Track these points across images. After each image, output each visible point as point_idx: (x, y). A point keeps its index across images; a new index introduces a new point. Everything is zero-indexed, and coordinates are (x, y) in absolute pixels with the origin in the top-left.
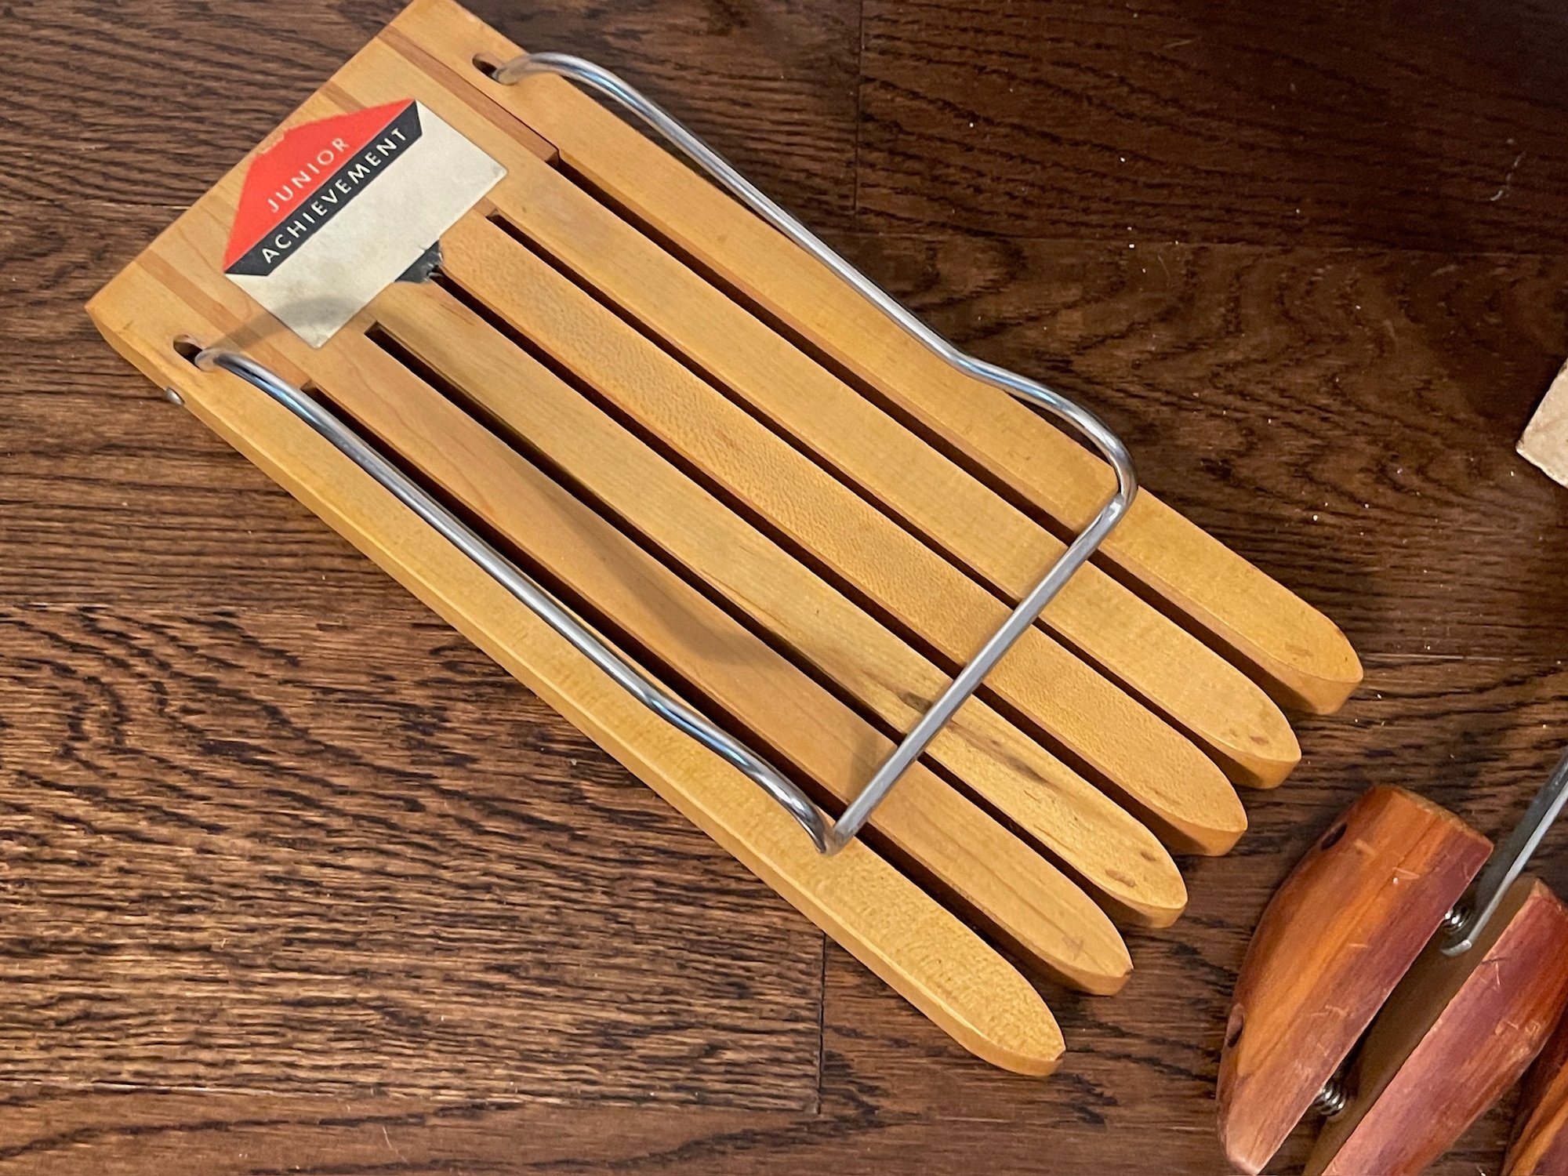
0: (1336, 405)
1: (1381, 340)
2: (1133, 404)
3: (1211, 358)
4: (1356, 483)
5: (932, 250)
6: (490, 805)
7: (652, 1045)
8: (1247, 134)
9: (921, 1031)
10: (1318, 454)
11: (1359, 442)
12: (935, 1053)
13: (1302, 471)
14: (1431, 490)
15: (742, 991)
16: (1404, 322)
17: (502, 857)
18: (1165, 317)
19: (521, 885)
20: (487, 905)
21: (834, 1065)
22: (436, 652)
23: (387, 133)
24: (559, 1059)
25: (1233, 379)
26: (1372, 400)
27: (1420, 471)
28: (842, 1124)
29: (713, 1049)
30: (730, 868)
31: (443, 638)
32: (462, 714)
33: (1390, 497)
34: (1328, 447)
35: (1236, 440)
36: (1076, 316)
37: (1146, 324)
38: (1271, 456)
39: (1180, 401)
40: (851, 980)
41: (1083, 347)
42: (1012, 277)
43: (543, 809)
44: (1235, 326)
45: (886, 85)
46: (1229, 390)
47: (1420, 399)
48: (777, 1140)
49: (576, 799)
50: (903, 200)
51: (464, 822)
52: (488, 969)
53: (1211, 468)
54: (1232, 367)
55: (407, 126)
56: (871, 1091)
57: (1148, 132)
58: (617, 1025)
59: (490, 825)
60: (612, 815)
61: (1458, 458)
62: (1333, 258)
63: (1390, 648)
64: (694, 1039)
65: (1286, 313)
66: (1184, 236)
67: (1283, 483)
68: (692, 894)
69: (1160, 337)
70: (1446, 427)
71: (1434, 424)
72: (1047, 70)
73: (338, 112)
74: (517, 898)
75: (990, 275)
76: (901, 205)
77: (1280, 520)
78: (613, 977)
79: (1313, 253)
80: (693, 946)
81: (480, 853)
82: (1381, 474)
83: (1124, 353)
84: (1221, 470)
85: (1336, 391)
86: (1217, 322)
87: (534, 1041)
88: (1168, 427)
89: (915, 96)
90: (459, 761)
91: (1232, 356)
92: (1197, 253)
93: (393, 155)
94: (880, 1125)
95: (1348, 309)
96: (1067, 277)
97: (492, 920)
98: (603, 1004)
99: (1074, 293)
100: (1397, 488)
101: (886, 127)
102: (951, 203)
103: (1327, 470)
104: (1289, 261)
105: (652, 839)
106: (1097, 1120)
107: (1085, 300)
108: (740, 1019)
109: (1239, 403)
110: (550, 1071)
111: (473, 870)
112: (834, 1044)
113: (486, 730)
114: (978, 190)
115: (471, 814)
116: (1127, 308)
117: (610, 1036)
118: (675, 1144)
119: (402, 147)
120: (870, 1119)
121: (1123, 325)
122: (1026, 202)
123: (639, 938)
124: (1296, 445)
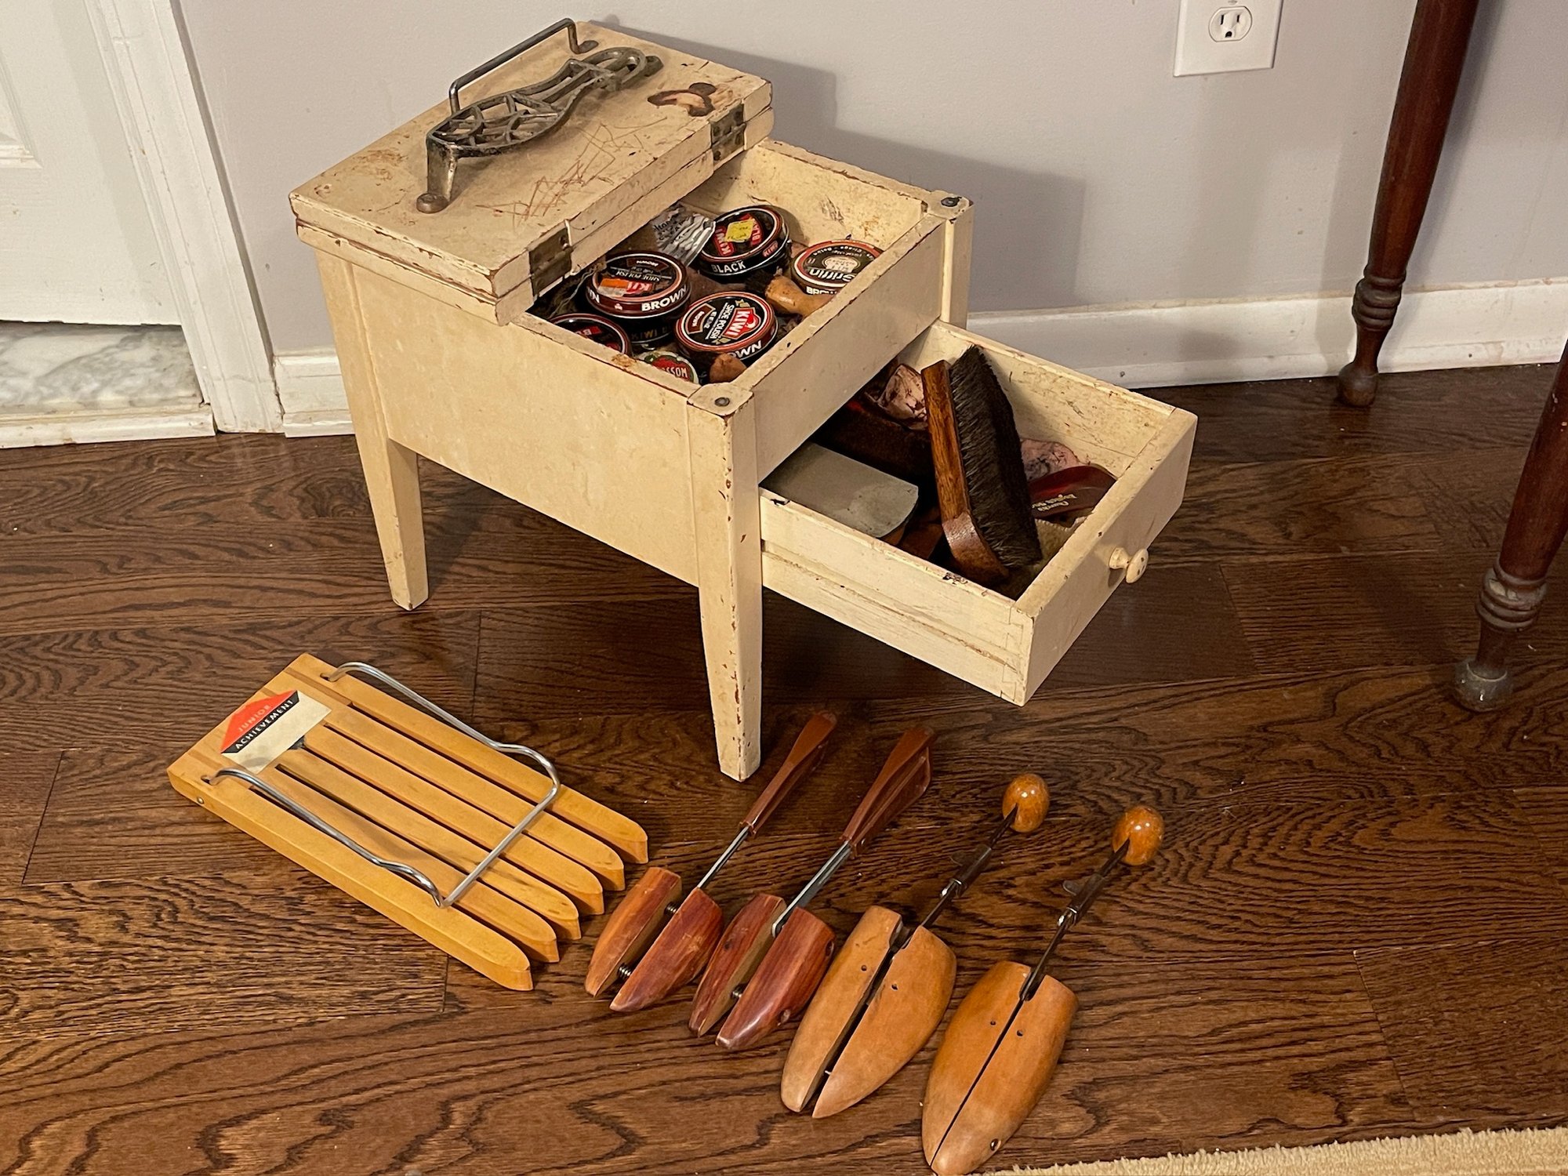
0: (656, 764)
1: (675, 742)
2: (578, 771)
3: (609, 754)
4: (663, 789)
5: (502, 728)
6: (319, 927)
7: (381, 997)
8: (627, 678)
9: (483, 981)
10: (647, 782)
11: (664, 776)
12: (488, 988)
13: (642, 787)
14: (690, 788)
15: (416, 976)
16: (685, 735)
17: (325, 943)
18: (592, 742)
19: (331, 951)
20: (318, 959)
21: (449, 996)
22: (299, 879)
23: (286, 702)
24: (344, 1004)
25: (617, 759)
26: (670, 761)
27: (687, 783)
28: (451, 1015)
29: (403, 996)
30: (413, 938)
31: (304, 874)
32: (310, 898)
33: (675, 792)
34: (652, 778)
35: (617, 780)
36: (558, 744)
37: (585, 744)
38: (630, 783)
39: (596, 768)
40: (458, 969)
41: (560, 754)
42: (533, 734)
43: (340, 926)
44: (619, 741)
45: (487, 675)
46: (616, 763)
47: (688, 759)
48: (427, 1022)
49: (354, 921)
50: (491, 712)
51: (309, 933)
52: (318, 979)
53: (607, 789)
54: (617, 755)
55: (294, 699)
56: (464, 1003)
57: (589, 681)
58: (366, 992)
59: (319, 933)
60: (367, 926)
61: (702, 778)
62: (658, 716)
63: (671, 841)
64: (397, 993)
65: (639, 737)
66: (600, 714)
67: (634, 792)
68: (398, 947)
69: (590, 747)
70: (697, 768)
71: (692, 767)
72: (551, 664)
73: (266, 697)
74: (329, 955)
75: (525, 733)
76: (490, 714)
77: (632, 804)
78: (367, 977)
79: (650, 715)
80: (397, 964)
81: (316, 942)
82: (672, 785)
83: (576, 755)
84: (611, 790)
85: (656, 759)
86: (612, 741)
87: (334, 1000)
88: (591, 777)
89: (498, 677)
90: (309, 913)
91: (617, 752)
92: (606, 719)
93: (288, 709)
94: (466, 1013)
95: (663, 734)
96: (555, 732)
97: (319, 964)
98: (361, 986)
99: (557, 736)
100: (678, 789)
101: (486, 688)
102: (510, 711)
103: (652, 786)
104: (640, 719)
105: (382, 931)
106: (550, 1003)
107: (561, 739)
108: (415, 985)
109: (618, 767)
110: (340, 1009)
111: (313, 948)
112: (449, 989)
113: (319, 903)
114: (521, 706)
115: (312, 930)
116: (578, 740)
117: (364, 995)
118: (387, 1027)
119: (291, 706)
120: (463, 1012)
121: (575, 746)
122: (540, 708)
123: (376, 963)
124: (640, 779)
